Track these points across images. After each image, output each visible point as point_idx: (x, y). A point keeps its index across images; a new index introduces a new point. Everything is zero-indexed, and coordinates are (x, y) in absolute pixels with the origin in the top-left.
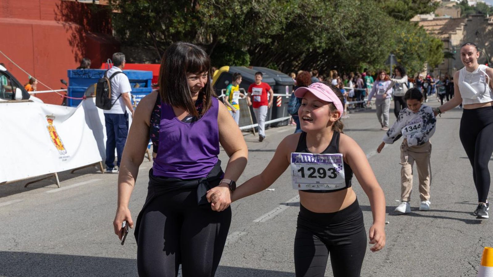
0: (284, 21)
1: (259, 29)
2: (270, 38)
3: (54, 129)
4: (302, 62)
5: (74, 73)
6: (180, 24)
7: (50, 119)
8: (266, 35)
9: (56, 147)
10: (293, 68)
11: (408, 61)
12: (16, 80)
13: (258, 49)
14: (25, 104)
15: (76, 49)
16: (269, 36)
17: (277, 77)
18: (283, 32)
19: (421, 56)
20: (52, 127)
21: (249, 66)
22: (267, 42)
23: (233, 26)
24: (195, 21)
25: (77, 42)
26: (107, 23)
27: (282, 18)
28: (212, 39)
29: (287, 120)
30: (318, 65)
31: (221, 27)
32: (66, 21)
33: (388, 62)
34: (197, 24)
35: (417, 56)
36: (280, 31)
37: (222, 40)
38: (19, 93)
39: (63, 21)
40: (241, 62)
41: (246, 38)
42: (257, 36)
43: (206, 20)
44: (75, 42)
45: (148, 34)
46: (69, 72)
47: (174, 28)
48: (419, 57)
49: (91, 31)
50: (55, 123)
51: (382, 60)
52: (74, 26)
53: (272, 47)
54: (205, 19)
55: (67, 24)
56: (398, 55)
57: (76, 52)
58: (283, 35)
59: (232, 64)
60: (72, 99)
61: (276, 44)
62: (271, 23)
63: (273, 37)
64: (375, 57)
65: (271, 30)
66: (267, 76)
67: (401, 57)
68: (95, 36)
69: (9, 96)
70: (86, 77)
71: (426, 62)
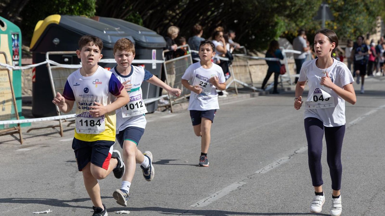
4: (183, 12)
10: (167, 21)
11: (350, 15)
17: (138, 34)
19: (371, 8)
21: (94, 16)
29: (153, 103)
30: (208, 17)
33: (318, 17)
35: (364, 8)
48: (368, 9)
51: (310, 12)
56: (335, 6)
59: (67, 11)
64: (297, 7)
66: (123, 32)
67: (339, 9)
71: (379, 18)
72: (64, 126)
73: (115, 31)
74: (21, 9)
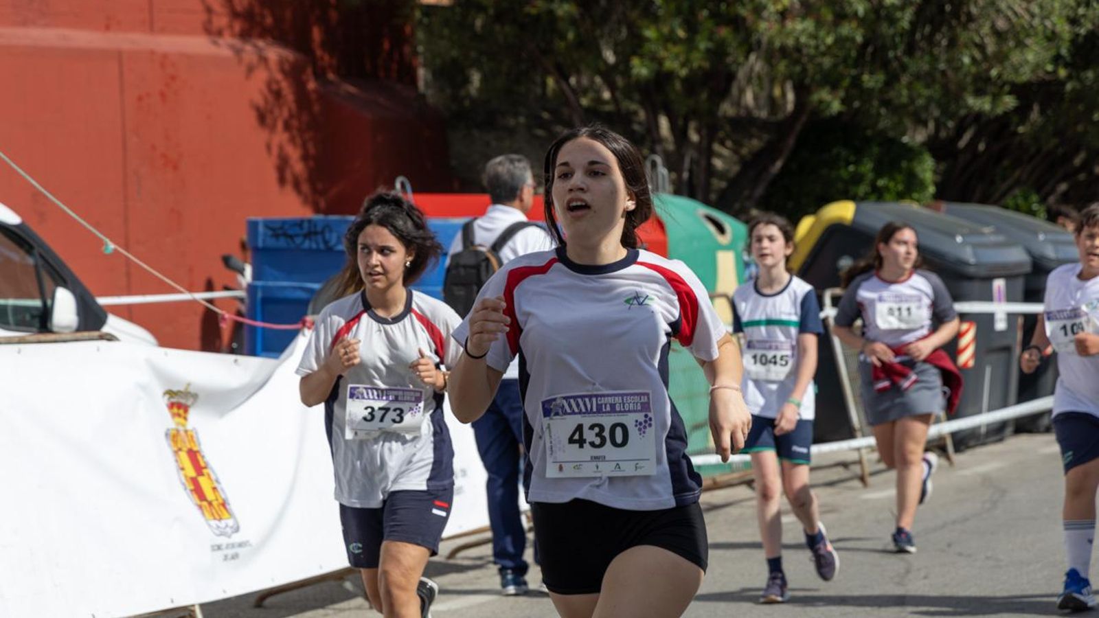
0: (1064, 29)
1: (966, 60)
2: (1010, 93)
3: (192, 439)
5: (273, 229)
6: (670, 46)
7: (180, 402)
8: (995, 84)
9: (200, 507)
12: (56, 257)
13: (967, 137)
14: (88, 349)
15: (281, 137)
16: (1007, 88)
18: (1062, 73)
20: (186, 431)
21: (930, 201)
22: (1000, 110)
23: (870, 49)
24: (724, 32)
25: (285, 113)
26: (400, 39)
27: (1054, 19)
28: (790, 96)
31: (823, 54)
32: (245, 35)
34: (734, 44)
36: (1050, 68)
37: (829, 105)
38: (65, 306)
39: (233, 35)
40: (900, 187)
41: (920, 96)
42: (962, 88)
43: (766, 28)
44: (277, 112)
45: (550, 82)
46: (253, 226)
47: (647, 62)
49: (337, 72)
50: (196, 419)
52: (274, 53)
53: (1021, 129)
54: (763, 26)
55: (248, 48)
57: (281, 148)
58: (1062, 83)
59: (865, 194)
60: (264, 329)
61: (1035, 115)
62: (1012, 36)
63: (1024, 92)
65: (1013, 66)
66: (1000, 238)
68: (352, 89)
69: (28, 317)
70: (314, 246)
72: (869, 461)
73: (982, 234)
74: (760, 191)
